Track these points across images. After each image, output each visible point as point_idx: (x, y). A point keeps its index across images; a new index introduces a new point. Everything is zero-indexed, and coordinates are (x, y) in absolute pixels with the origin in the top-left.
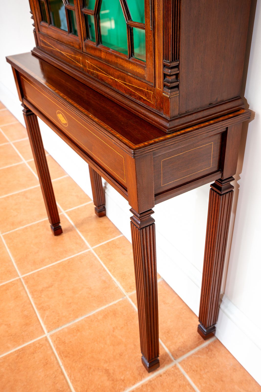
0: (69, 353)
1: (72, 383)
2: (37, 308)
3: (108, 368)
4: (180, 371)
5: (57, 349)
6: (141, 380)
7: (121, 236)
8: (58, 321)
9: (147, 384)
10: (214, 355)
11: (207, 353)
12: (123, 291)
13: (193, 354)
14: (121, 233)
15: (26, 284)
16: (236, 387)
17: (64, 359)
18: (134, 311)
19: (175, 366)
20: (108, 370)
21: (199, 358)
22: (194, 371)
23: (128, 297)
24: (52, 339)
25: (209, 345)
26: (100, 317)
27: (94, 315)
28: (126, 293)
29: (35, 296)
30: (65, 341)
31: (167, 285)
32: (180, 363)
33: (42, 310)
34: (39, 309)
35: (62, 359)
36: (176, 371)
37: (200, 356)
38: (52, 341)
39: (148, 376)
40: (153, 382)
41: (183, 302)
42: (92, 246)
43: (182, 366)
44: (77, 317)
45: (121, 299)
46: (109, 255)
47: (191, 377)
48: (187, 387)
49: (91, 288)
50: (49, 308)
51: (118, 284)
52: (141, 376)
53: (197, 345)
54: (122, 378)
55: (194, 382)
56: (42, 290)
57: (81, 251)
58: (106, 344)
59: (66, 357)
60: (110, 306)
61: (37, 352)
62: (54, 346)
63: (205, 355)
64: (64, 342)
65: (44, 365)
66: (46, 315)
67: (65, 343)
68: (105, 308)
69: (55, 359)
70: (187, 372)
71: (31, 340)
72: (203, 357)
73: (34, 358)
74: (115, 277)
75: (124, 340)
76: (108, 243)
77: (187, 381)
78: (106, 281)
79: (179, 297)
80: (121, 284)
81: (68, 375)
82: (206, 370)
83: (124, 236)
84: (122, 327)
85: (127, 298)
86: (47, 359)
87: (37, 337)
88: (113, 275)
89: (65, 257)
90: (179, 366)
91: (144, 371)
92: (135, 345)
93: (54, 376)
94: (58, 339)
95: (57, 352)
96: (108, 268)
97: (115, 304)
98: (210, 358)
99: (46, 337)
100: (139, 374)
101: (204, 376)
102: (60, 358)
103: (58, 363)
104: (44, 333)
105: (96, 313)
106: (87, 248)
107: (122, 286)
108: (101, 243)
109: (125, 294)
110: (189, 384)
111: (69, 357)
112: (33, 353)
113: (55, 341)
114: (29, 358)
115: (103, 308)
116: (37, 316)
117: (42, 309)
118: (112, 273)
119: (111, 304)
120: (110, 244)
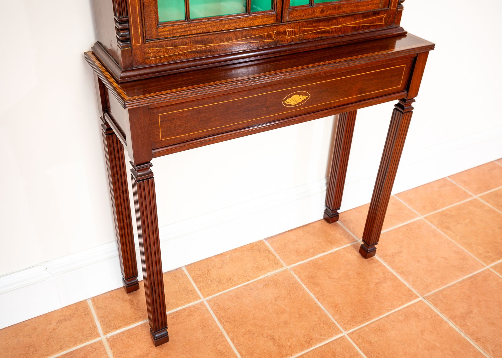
0: (364, 313)
1: (395, 308)
2: (309, 348)
3: (374, 283)
5: (361, 322)
6: (381, 262)
7: (184, 269)
8: (327, 324)
9: (384, 259)
10: (349, 219)
11: (348, 223)
12: (280, 270)
14: (181, 268)
17: (372, 316)
18: (307, 263)
20: (376, 282)
21: (353, 228)
23: (288, 267)
24: (350, 329)
26: (318, 289)
27: (314, 294)
28: (283, 267)
30: (351, 317)
31: (272, 237)
33: (311, 342)
34: (310, 344)
35: (372, 318)
37: (351, 227)
38: (353, 328)
40: (380, 255)
41: (295, 229)
42: (200, 299)
44: (318, 308)
45: (292, 272)
46: (220, 281)
49: (276, 297)
50: (308, 335)
51: (269, 274)
52: (377, 262)
53: (341, 227)
54: (381, 274)
56: (279, 346)
57: (207, 310)
58: (349, 284)
59: (369, 315)
60: (302, 281)
61: (368, 340)
62: (359, 326)
63: (350, 224)
65: (383, 332)
66: (320, 337)
67: (353, 316)
68: (305, 285)
69: (373, 324)
71: (354, 348)
72: (352, 225)
73: (376, 341)
74: (259, 276)
75: (343, 272)
76: (197, 281)
78: (265, 284)
80: (270, 271)
81: (388, 312)
83: (187, 265)
84: (328, 272)
85: (290, 268)
86: (375, 330)
87: (349, 342)
88: (255, 278)
89: (217, 326)
91: (372, 260)
92: (347, 264)
93: (392, 323)
94: (349, 323)
95: (365, 323)
96: (243, 282)
97: (299, 277)
98: (352, 222)
99: (347, 335)
100: (375, 263)
102: (371, 320)
103: (377, 321)
104: (344, 336)
105: (311, 292)
107: (273, 270)
108: (194, 289)
109: (284, 269)
111: (369, 312)
112: (371, 343)
113: (352, 326)
114: (376, 346)
115: (304, 287)
116: (321, 347)
117: (309, 343)
118: (252, 280)
119: (299, 280)
120: (199, 280)
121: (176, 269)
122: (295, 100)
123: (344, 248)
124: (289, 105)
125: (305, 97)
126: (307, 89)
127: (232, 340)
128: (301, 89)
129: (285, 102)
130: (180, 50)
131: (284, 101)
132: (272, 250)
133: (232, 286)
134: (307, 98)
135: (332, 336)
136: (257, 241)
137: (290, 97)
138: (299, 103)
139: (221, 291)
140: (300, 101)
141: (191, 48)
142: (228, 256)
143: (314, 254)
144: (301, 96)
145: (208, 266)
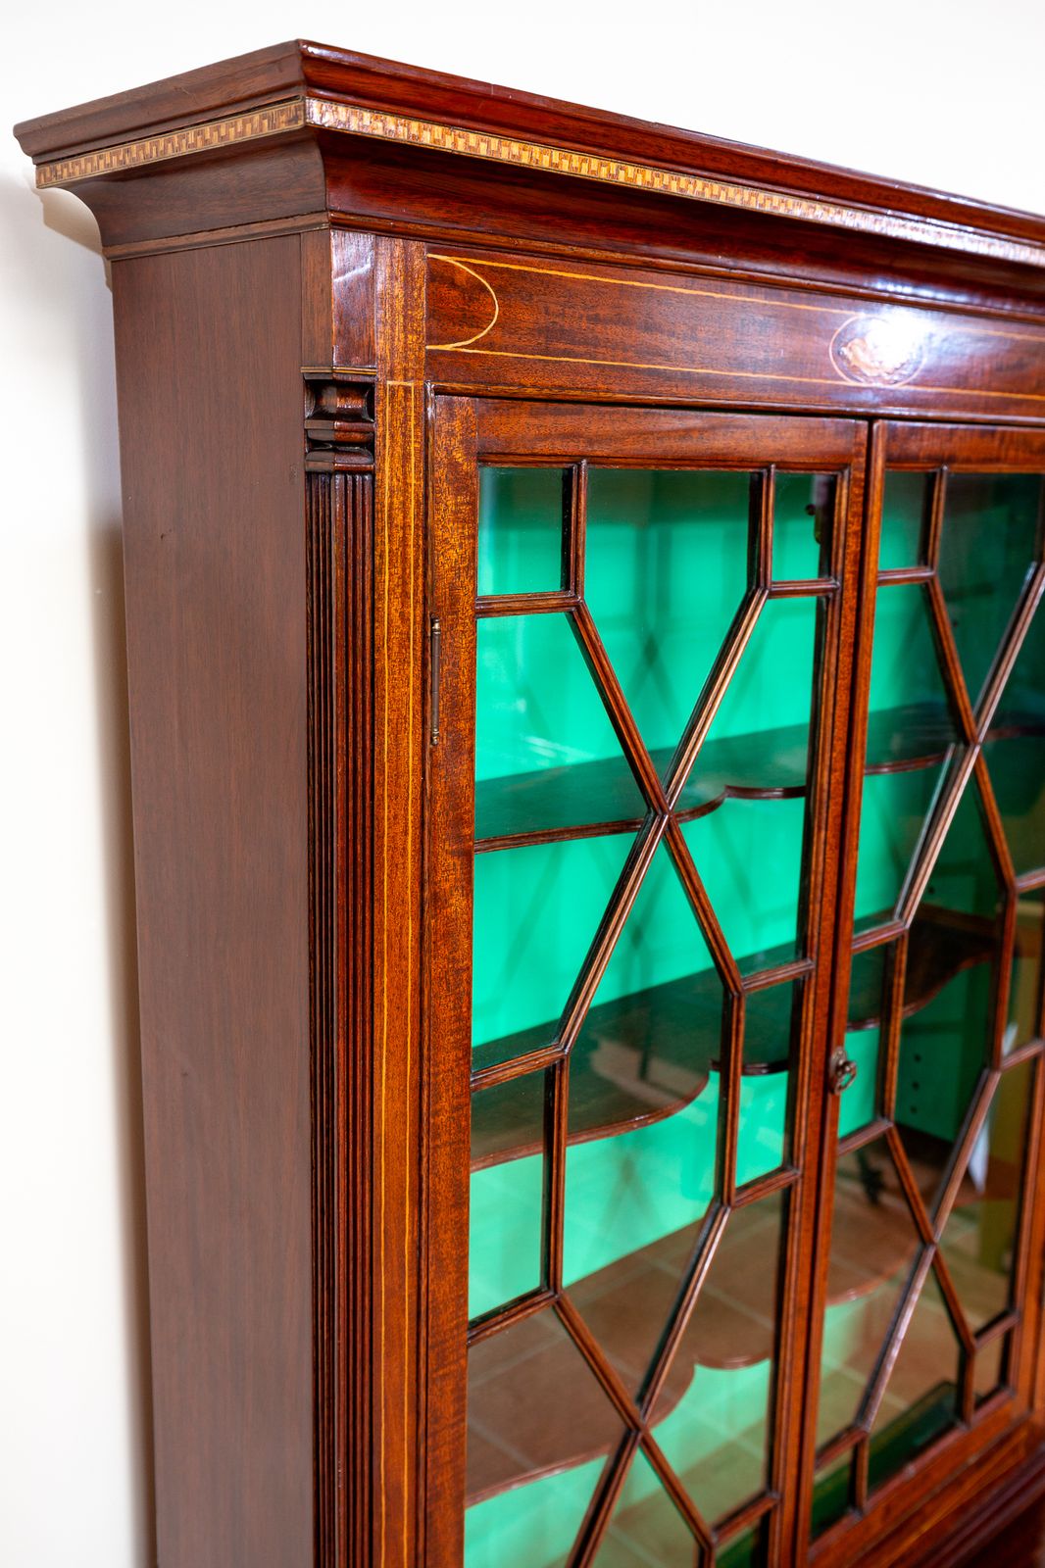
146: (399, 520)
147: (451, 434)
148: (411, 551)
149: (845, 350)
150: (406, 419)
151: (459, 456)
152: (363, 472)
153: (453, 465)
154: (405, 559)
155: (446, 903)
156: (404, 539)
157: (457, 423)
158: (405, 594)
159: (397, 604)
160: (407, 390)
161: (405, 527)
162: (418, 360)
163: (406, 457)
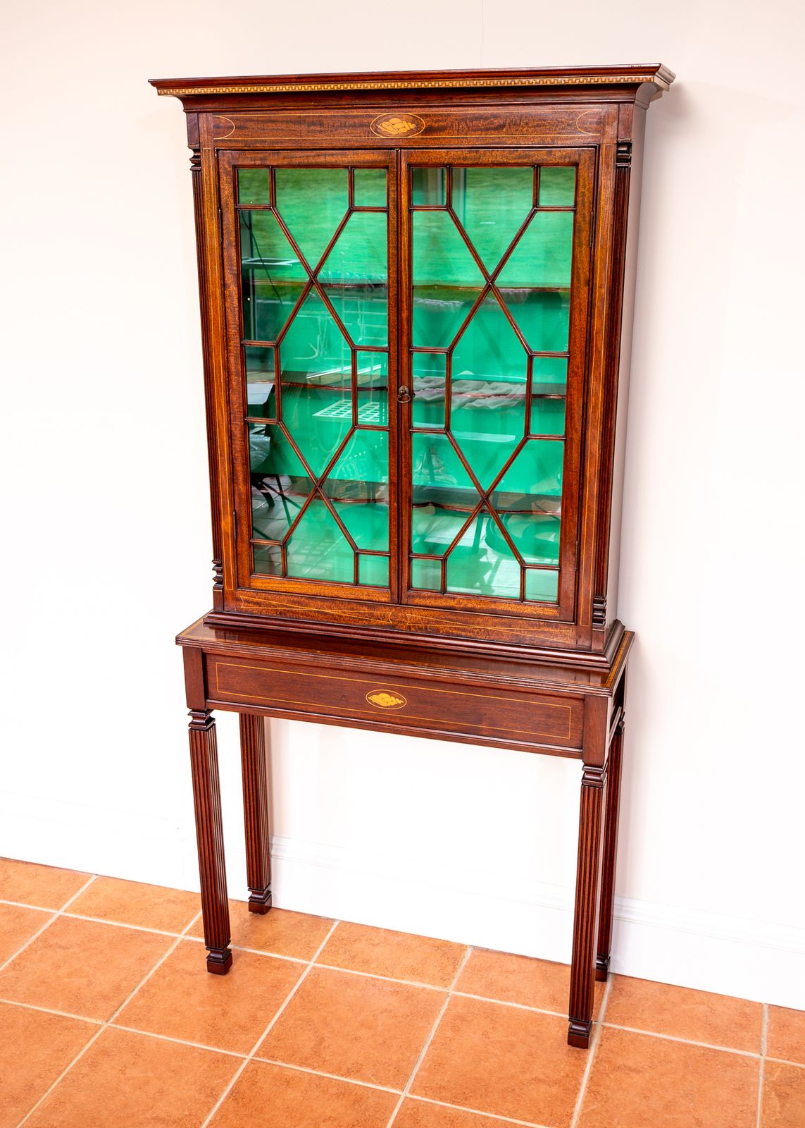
0: (464, 1093)
1: (512, 1117)
2: (342, 1076)
3: (534, 1077)
4: (614, 1029)
5: (442, 1098)
6: (586, 1063)
7: (336, 924)
8: (399, 1071)
9: (597, 1062)
10: (630, 991)
11: (621, 994)
12: (437, 988)
13: (608, 1005)
14: (333, 920)
15: (275, 1060)
16: (684, 1006)
17: (467, 1103)
18: (484, 1002)
19: (604, 1027)
20: (537, 1077)
21: (618, 1004)
22: (628, 1019)
23: (453, 992)
24: (420, 1095)
25: (614, 985)
26: (450, 1034)
27: (437, 1036)
28: (447, 988)
29: (316, 1064)
30: (441, 1086)
31: (487, 951)
32: (605, 1021)
34: (348, 1073)
35: (464, 1105)
36: (611, 1031)
37: (616, 1002)
38: (423, 1097)
39: (588, 1054)
40: (600, 1056)
42: (310, 960)
43: (611, 1022)
44: (418, 1052)
45: (448, 999)
46: (354, 957)
47: (632, 1026)
48: (640, 1037)
49: (387, 1010)
50: (362, 1065)
51: (418, 985)
52: (582, 1057)
54: (563, 1075)
55: (641, 1029)
56: (316, 1052)
57: (301, 975)
58: (498, 1056)
59: (467, 1099)
60: (445, 1015)
61: (420, 1118)
62: (433, 1099)
63: (621, 998)
64: (440, 1088)
65: (452, 1125)
66: (370, 1076)
67: (444, 1087)
68: (442, 1021)
69: (454, 1111)
70: (623, 1025)
71: (391, 1113)
72: (622, 1000)
74: (403, 979)
75: (514, 1039)
76: (330, 943)
77: (633, 1033)
78: (397, 990)
79: (518, 956)
80: (423, 982)
81: (495, 1114)
82: (640, 1011)
83: (343, 921)
84: (493, 1028)
85: (453, 994)
86: (445, 1117)
87: (396, 1104)
88: (396, 978)
89: (286, 995)
90: (607, 1025)
91: (578, 1053)
92: (534, 1036)
94: (427, 1089)
95: (449, 1103)
96: (376, 973)
97: (449, 1009)
98: (629, 997)
99: (406, 1097)
100: (576, 1059)
101: (644, 1017)
102: (459, 1106)
104: (400, 1095)
105: (437, 1032)
106: (304, 967)
107: (429, 983)
108: (317, 948)
109: (445, 990)
110: (639, 1034)
111: (472, 1097)
112: (418, 1123)
113: (428, 1094)
115: (438, 1021)
116: (357, 1085)
117: (352, 1073)
118: (391, 977)
119: (443, 1012)
120: (335, 942)
121: (328, 919)
122: (384, 700)
123: (561, 1017)
124: (375, 704)
125: (400, 702)
126: (401, 691)
127: (282, 1015)
128: (392, 688)
129: (370, 698)
130: (273, 606)
131: (369, 696)
132: (464, 963)
133: (358, 970)
134: (402, 704)
135: (384, 1085)
136: (459, 944)
137: (377, 694)
138: (391, 707)
139: (340, 967)
140: (393, 704)
141: (286, 606)
142: (400, 938)
143: (508, 999)
144: (393, 698)
145: (363, 935)
146: (208, 183)
147: (224, 161)
148: (212, 191)
149: (379, 126)
150: (209, 158)
151: (226, 166)
152: (199, 171)
153: (225, 169)
154: (211, 193)
155: (229, 287)
156: (210, 187)
157: (226, 158)
158: (211, 202)
159: (209, 204)
160: (209, 150)
161: (210, 184)
162: (211, 142)
163: (209, 167)
